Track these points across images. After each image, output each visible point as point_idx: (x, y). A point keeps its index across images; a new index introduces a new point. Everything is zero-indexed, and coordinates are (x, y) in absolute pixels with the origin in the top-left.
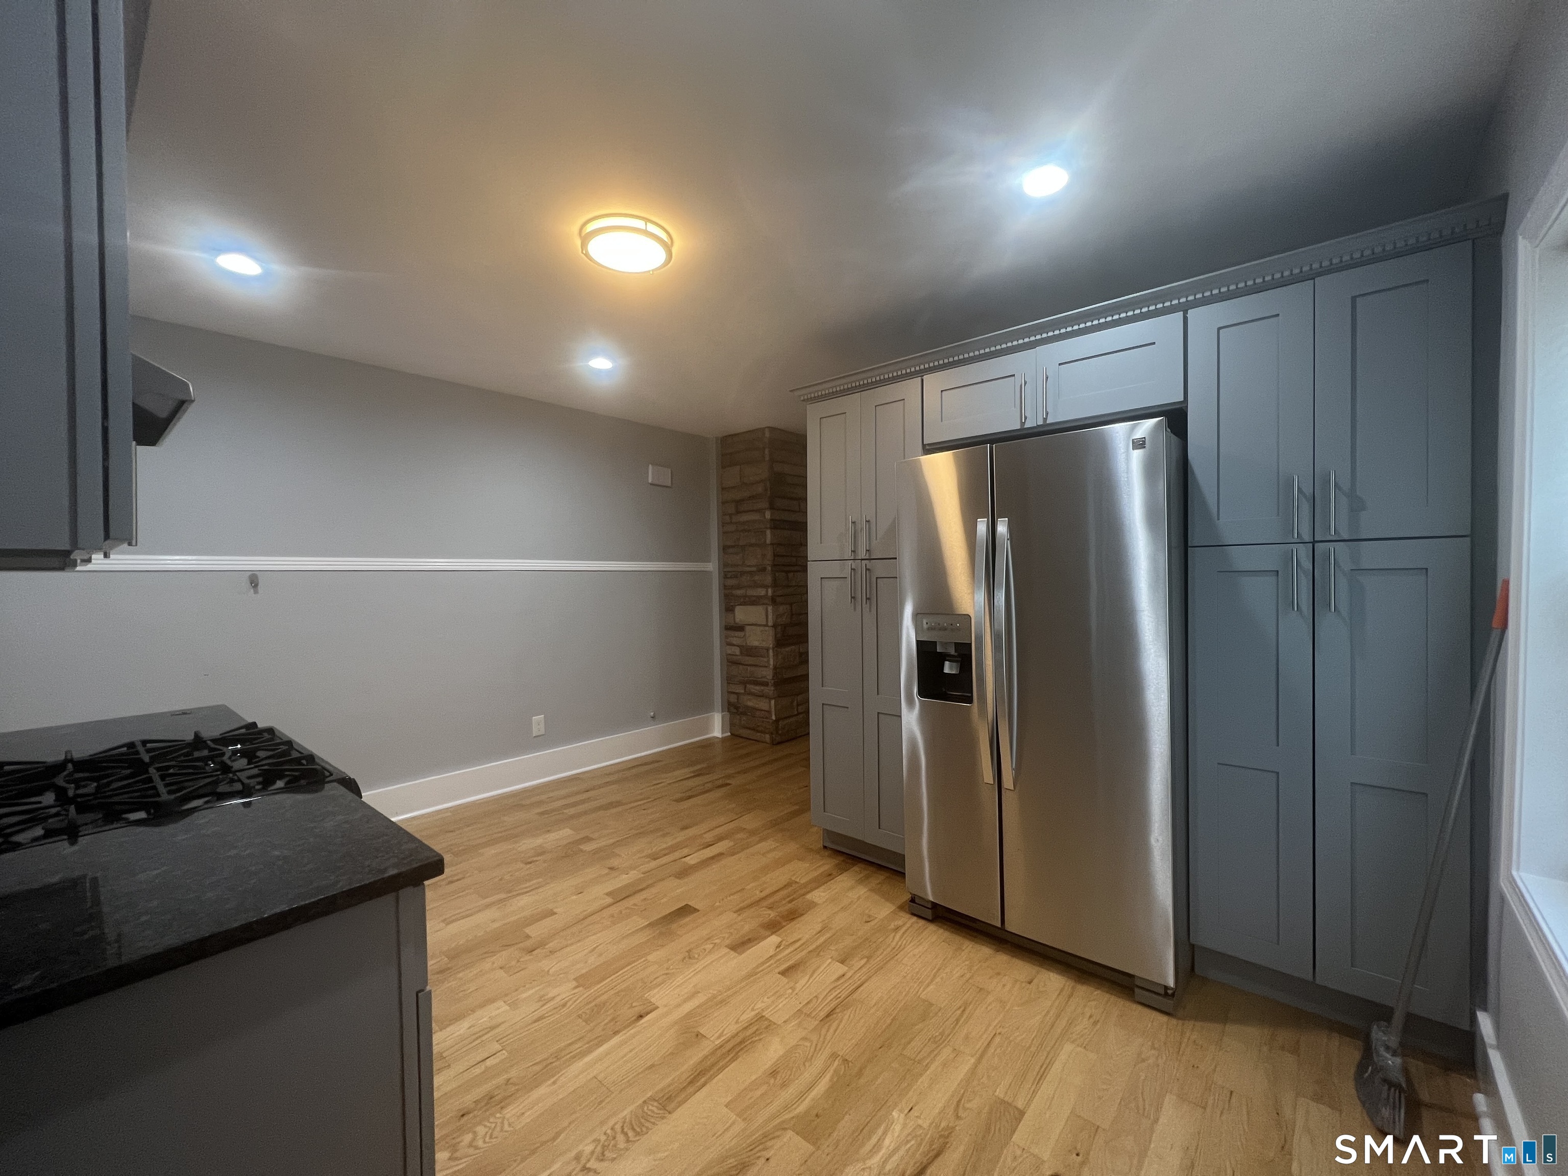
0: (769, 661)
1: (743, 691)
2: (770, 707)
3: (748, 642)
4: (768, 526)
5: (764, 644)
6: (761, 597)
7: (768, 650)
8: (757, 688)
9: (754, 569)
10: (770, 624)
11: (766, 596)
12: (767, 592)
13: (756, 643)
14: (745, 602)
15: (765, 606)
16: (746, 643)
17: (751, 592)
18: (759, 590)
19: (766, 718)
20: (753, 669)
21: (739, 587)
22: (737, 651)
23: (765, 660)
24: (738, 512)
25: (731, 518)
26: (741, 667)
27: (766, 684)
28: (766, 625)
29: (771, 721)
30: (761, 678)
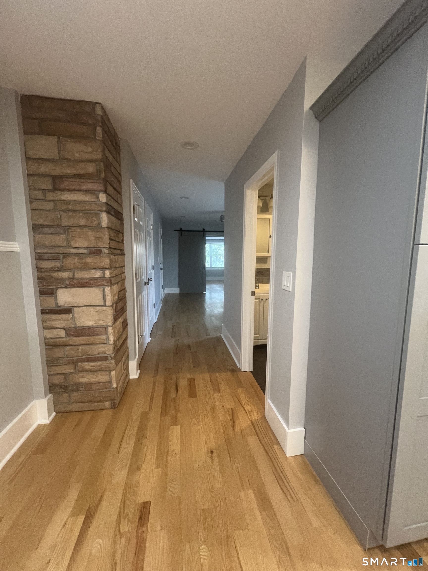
0: (108, 337)
1: (72, 371)
2: (111, 377)
3: (77, 323)
4: (104, 209)
5: (102, 323)
6: (95, 279)
7: (106, 328)
8: (92, 364)
9: (85, 251)
10: (108, 303)
11: (103, 278)
12: (104, 274)
13: (91, 323)
14: (72, 285)
15: (101, 288)
16: (76, 324)
17: (80, 275)
18: (93, 272)
19: (106, 388)
20: (85, 347)
21: (61, 269)
22: (62, 333)
23: (105, 337)
24: (55, 189)
25: (45, 195)
26: (68, 348)
27: (105, 359)
28: (104, 305)
29: (112, 390)
30: (98, 354)
